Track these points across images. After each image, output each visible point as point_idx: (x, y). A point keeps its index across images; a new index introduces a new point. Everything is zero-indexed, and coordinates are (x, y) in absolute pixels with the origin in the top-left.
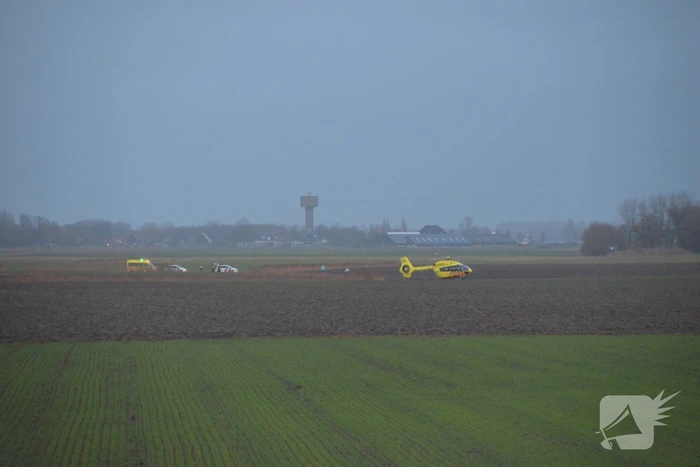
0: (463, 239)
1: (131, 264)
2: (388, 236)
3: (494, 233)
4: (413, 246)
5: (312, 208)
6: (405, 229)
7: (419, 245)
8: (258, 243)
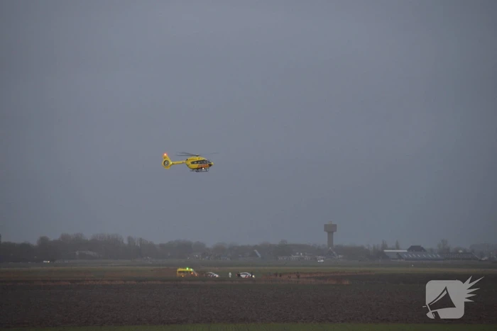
0: (438, 256)
1: (180, 272)
2: (384, 254)
3: (461, 251)
4: (402, 260)
5: (333, 232)
6: (398, 248)
7: (406, 259)
8: (293, 257)
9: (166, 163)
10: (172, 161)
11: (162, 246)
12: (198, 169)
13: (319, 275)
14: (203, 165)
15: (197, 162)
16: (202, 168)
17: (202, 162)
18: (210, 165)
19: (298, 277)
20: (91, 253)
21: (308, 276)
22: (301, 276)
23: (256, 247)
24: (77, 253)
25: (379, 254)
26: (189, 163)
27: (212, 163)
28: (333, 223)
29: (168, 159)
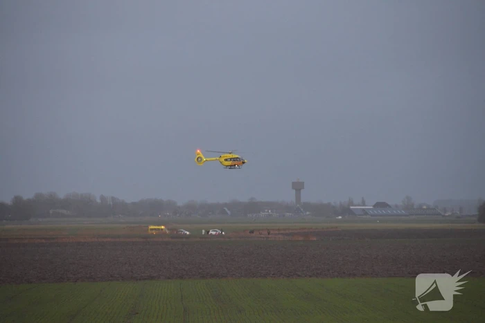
0: (403, 212)
1: (152, 229)
2: (350, 210)
3: (425, 207)
4: (368, 216)
5: (300, 190)
6: (364, 205)
7: (372, 215)
8: (262, 214)
9: (199, 159)
10: (205, 158)
11: (134, 204)
12: (231, 167)
13: (287, 232)
14: (236, 163)
15: (231, 159)
16: (235, 165)
17: (235, 159)
18: (244, 163)
19: (269, 234)
20: (64, 212)
21: (277, 232)
22: (272, 232)
23: (226, 205)
24: (51, 212)
25: (346, 210)
26: (222, 160)
27: (246, 161)
28: (300, 181)
29: (201, 156)
